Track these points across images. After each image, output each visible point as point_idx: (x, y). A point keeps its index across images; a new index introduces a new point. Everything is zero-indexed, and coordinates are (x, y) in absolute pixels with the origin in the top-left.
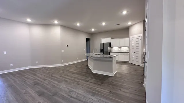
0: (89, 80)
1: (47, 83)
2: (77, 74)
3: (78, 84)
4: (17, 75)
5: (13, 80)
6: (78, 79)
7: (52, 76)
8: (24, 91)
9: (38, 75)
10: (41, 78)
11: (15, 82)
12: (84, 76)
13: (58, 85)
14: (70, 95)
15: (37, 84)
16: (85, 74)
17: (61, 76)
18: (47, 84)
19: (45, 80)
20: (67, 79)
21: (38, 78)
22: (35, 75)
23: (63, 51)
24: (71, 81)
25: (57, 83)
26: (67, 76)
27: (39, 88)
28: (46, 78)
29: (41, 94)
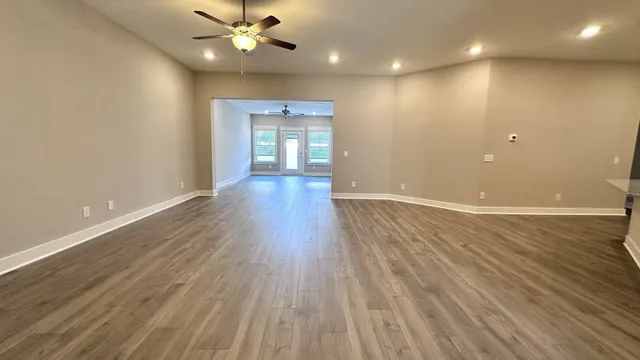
0: (603, 309)
1: (419, 250)
2: (540, 260)
3: (531, 301)
4: (361, 209)
5: (352, 216)
6: (535, 279)
7: (436, 235)
8: (366, 249)
9: (400, 220)
10: (405, 231)
11: (355, 222)
12: (576, 281)
13: (449, 269)
14: (485, 318)
15: (395, 243)
16: (587, 275)
17: (464, 246)
18: (418, 254)
19: (415, 240)
20: (489, 263)
21: (399, 230)
22: (394, 219)
23: (489, 158)
24: (502, 277)
25: (446, 260)
26: (491, 253)
27: (396, 254)
28: (420, 238)
29: (399, 272)
